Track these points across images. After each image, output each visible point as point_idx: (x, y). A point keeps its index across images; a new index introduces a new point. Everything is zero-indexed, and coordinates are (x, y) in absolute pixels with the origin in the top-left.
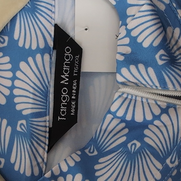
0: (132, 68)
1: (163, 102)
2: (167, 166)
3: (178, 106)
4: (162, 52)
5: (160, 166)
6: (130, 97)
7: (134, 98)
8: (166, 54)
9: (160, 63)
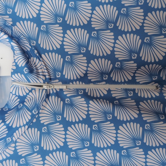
0: (16, 75)
1: (30, 88)
2: (33, 113)
3: (36, 89)
4: (26, 68)
5: (30, 114)
6: (16, 86)
7: (18, 86)
8: (27, 69)
9: (26, 73)
